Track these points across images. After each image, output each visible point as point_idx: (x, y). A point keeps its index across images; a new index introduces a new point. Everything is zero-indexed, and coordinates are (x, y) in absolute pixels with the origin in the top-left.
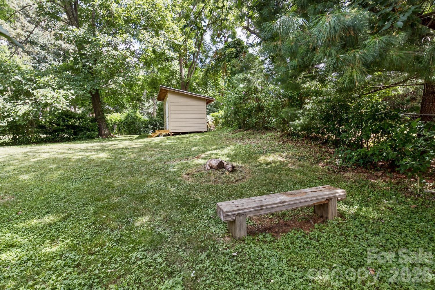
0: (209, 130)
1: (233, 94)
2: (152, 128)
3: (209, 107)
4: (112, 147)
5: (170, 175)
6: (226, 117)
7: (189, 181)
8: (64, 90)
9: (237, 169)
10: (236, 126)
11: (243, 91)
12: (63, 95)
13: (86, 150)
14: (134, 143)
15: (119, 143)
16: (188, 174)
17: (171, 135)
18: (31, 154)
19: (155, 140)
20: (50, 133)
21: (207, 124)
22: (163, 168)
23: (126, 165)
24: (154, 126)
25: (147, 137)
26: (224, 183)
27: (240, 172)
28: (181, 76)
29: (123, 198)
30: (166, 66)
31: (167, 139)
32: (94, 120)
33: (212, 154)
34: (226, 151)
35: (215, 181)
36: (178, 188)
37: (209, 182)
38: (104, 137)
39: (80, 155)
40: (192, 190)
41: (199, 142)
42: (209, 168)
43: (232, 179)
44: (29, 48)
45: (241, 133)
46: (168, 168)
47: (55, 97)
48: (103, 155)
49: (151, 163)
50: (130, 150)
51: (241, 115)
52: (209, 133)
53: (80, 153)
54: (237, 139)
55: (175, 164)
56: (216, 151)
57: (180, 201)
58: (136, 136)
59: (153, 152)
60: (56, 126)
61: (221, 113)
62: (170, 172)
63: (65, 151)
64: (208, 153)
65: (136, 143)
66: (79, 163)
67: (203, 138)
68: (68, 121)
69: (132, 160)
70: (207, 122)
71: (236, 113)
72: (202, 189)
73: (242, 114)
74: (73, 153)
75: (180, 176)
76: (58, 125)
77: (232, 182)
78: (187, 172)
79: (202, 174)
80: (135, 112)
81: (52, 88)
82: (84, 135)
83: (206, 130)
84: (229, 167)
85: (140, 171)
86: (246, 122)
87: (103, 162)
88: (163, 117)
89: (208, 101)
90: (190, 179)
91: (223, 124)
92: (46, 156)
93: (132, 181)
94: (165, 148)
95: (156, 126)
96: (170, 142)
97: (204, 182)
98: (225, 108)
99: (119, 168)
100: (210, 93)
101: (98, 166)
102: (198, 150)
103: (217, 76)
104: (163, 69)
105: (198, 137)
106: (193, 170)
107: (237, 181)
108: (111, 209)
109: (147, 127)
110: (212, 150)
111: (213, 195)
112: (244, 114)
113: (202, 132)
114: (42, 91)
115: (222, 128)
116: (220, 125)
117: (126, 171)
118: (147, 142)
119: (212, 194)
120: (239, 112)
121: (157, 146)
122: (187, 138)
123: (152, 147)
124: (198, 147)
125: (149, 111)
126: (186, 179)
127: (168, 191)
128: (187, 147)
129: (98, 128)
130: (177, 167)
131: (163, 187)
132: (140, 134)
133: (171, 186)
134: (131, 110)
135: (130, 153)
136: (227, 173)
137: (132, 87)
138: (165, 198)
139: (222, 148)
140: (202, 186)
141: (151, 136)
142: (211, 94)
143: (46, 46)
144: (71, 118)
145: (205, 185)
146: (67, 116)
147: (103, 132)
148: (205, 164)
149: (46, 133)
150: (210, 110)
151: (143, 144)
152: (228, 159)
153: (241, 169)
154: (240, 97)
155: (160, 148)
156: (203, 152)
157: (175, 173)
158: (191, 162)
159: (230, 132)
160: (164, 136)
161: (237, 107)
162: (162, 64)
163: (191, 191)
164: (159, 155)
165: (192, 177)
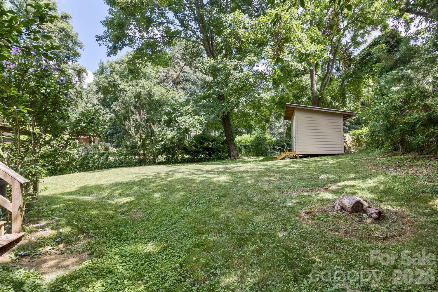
0: (346, 151)
1: (382, 104)
2: (280, 149)
3: (348, 124)
4: (233, 170)
5: (284, 211)
6: (372, 134)
7: (308, 225)
8: (199, 116)
9: (388, 215)
10: (388, 147)
11: (399, 98)
12: (198, 121)
13: (211, 171)
14: (256, 167)
15: (242, 165)
16: (308, 213)
17: (298, 157)
18: (171, 173)
19: (279, 163)
20: (192, 154)
21: (345, 144)
22: (279, 200)
23: (240, 192)
24: (281, 147)
25: (272, 159)
26: (361, 238)
27: (393, 222)
28: (312, 90)
29: (222, 236)
30: (295, 82)
31: (293, 162)
32: (225, 142)
33: (347, 186)
34: (370, 183)
35: (346, 232)
36: (289, 233)
37: (337, 231)
38: (233, 158)
39: (204, 177)
40: (309, 241)
41: (331, 167)
42: (339, 208)
43: (377, 234)
44: (184, 85)
45: (396, 157)
46: (285, 201)
47: (192, 122)
48: (224, 178)
49: (267, 192)
50: (249, 174)
51: (396, 131)
52: (346, 156)
53: (205, 175)
54: (389, 167)
55: (295, 195)
56: (354, 182)
57: (286, 257)
58: (261, 158)
59: (272, 178)
60: (194, 148)
61: (365, 130)
62: (286, 206)
63: (195, 172)
64: (342, 184)
65: (258, 167)
66: (200, 185)
67: (337, 162)
68: (204, 143)
69: (248, 186)
70: (345, 142)
71: (388, 130)
72: (324, 242)
73: (398, 130)
74: (200, 174)
75: (296, 214)
76: (196, 147)
77: (377, 238)
78: (307, 210)
79: (327, 217)
80: (264, 133)
81: (190, 115)
82: (216, 156)
83: (343, 152)
84: (373, 211)
85: (252, 201)
86: (406, 141)
87: (220, 186)
88: (290, 138)
89: (346, 116)
90: (310, 221)
91: (368, 145)
92: (179, 176)
93: (239, 213)
94: (287, 174)
95: (283, 147)
96: (294, 166)
97: (329, 230)
98: (371, 123)
99: (232, 195)
100: (350, 106)
101: (215, 190)
102: (329, 178)
103: (358, 85)
104: (292, 86)
105: (331, 161)
106: (316, 208)
107: (385, 238)
108: (204, 250)
109: (274, 149)
110: (348, 180)
111: (341, 257)
112: (401, 130)
113: (337, 155)
114: (183, 118)
115: (367, 149)
116: (364, 147)
117: (237, 199)
118: (269, 166)
119: (338, 254)
120: (393, 129)
121: (279, 171)
122: (316, 161)
123: (273, 171)
124: (328, 175)
125: (280, 131)
126: (304, 220)
127: (275, 237)
128: (314, 173)
129: (228, 150)
130: (295, 201)
131: (271, 229)
132: (266, 155)
133: (282, 229)
134: (259, 131)
135: (248, 178)
136: (369, 221)
137: (260, 109)
138: (268, 247)
139: (363, 178)
140: (325, 237)
141: (276, 159)
142: (352, 108)
143: (195, 81)
144: (206, 141)
145: (331, 236)
146: (203, 139)
147: (232, 154)
148: (334, 201)
149: (188, 154)
150: (349, 127)
151: (264, 167)
152: (372, 196)
153: (395, 217)
154: (394, 106)
155: (282, 173)
156: (335, 182)
157: (291, 210)
158: (316, 195)
159: (378, 156)
160: (291, 158)
161: (389, 122)
162: (291, 81)
163: (307, 242)
164: (279, 182)
165: (312, 219)
